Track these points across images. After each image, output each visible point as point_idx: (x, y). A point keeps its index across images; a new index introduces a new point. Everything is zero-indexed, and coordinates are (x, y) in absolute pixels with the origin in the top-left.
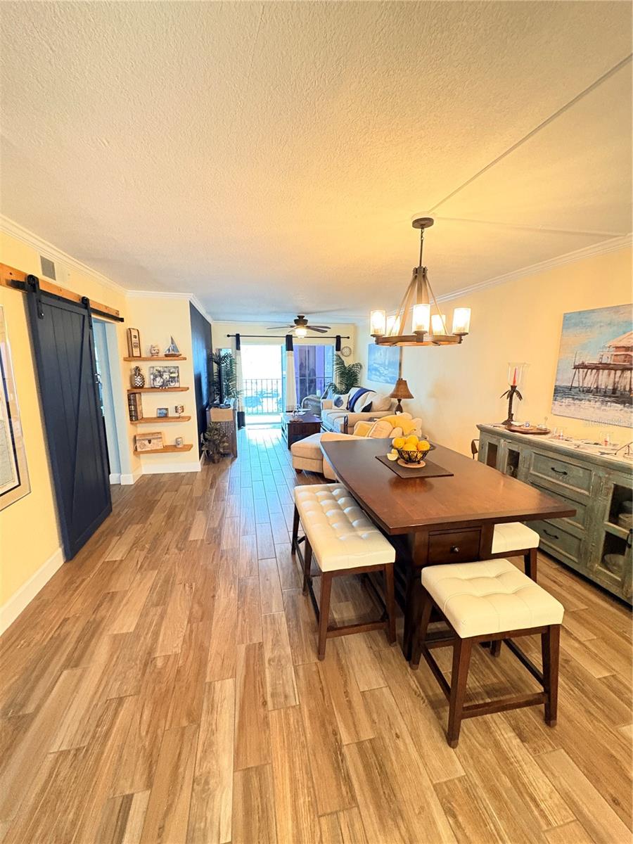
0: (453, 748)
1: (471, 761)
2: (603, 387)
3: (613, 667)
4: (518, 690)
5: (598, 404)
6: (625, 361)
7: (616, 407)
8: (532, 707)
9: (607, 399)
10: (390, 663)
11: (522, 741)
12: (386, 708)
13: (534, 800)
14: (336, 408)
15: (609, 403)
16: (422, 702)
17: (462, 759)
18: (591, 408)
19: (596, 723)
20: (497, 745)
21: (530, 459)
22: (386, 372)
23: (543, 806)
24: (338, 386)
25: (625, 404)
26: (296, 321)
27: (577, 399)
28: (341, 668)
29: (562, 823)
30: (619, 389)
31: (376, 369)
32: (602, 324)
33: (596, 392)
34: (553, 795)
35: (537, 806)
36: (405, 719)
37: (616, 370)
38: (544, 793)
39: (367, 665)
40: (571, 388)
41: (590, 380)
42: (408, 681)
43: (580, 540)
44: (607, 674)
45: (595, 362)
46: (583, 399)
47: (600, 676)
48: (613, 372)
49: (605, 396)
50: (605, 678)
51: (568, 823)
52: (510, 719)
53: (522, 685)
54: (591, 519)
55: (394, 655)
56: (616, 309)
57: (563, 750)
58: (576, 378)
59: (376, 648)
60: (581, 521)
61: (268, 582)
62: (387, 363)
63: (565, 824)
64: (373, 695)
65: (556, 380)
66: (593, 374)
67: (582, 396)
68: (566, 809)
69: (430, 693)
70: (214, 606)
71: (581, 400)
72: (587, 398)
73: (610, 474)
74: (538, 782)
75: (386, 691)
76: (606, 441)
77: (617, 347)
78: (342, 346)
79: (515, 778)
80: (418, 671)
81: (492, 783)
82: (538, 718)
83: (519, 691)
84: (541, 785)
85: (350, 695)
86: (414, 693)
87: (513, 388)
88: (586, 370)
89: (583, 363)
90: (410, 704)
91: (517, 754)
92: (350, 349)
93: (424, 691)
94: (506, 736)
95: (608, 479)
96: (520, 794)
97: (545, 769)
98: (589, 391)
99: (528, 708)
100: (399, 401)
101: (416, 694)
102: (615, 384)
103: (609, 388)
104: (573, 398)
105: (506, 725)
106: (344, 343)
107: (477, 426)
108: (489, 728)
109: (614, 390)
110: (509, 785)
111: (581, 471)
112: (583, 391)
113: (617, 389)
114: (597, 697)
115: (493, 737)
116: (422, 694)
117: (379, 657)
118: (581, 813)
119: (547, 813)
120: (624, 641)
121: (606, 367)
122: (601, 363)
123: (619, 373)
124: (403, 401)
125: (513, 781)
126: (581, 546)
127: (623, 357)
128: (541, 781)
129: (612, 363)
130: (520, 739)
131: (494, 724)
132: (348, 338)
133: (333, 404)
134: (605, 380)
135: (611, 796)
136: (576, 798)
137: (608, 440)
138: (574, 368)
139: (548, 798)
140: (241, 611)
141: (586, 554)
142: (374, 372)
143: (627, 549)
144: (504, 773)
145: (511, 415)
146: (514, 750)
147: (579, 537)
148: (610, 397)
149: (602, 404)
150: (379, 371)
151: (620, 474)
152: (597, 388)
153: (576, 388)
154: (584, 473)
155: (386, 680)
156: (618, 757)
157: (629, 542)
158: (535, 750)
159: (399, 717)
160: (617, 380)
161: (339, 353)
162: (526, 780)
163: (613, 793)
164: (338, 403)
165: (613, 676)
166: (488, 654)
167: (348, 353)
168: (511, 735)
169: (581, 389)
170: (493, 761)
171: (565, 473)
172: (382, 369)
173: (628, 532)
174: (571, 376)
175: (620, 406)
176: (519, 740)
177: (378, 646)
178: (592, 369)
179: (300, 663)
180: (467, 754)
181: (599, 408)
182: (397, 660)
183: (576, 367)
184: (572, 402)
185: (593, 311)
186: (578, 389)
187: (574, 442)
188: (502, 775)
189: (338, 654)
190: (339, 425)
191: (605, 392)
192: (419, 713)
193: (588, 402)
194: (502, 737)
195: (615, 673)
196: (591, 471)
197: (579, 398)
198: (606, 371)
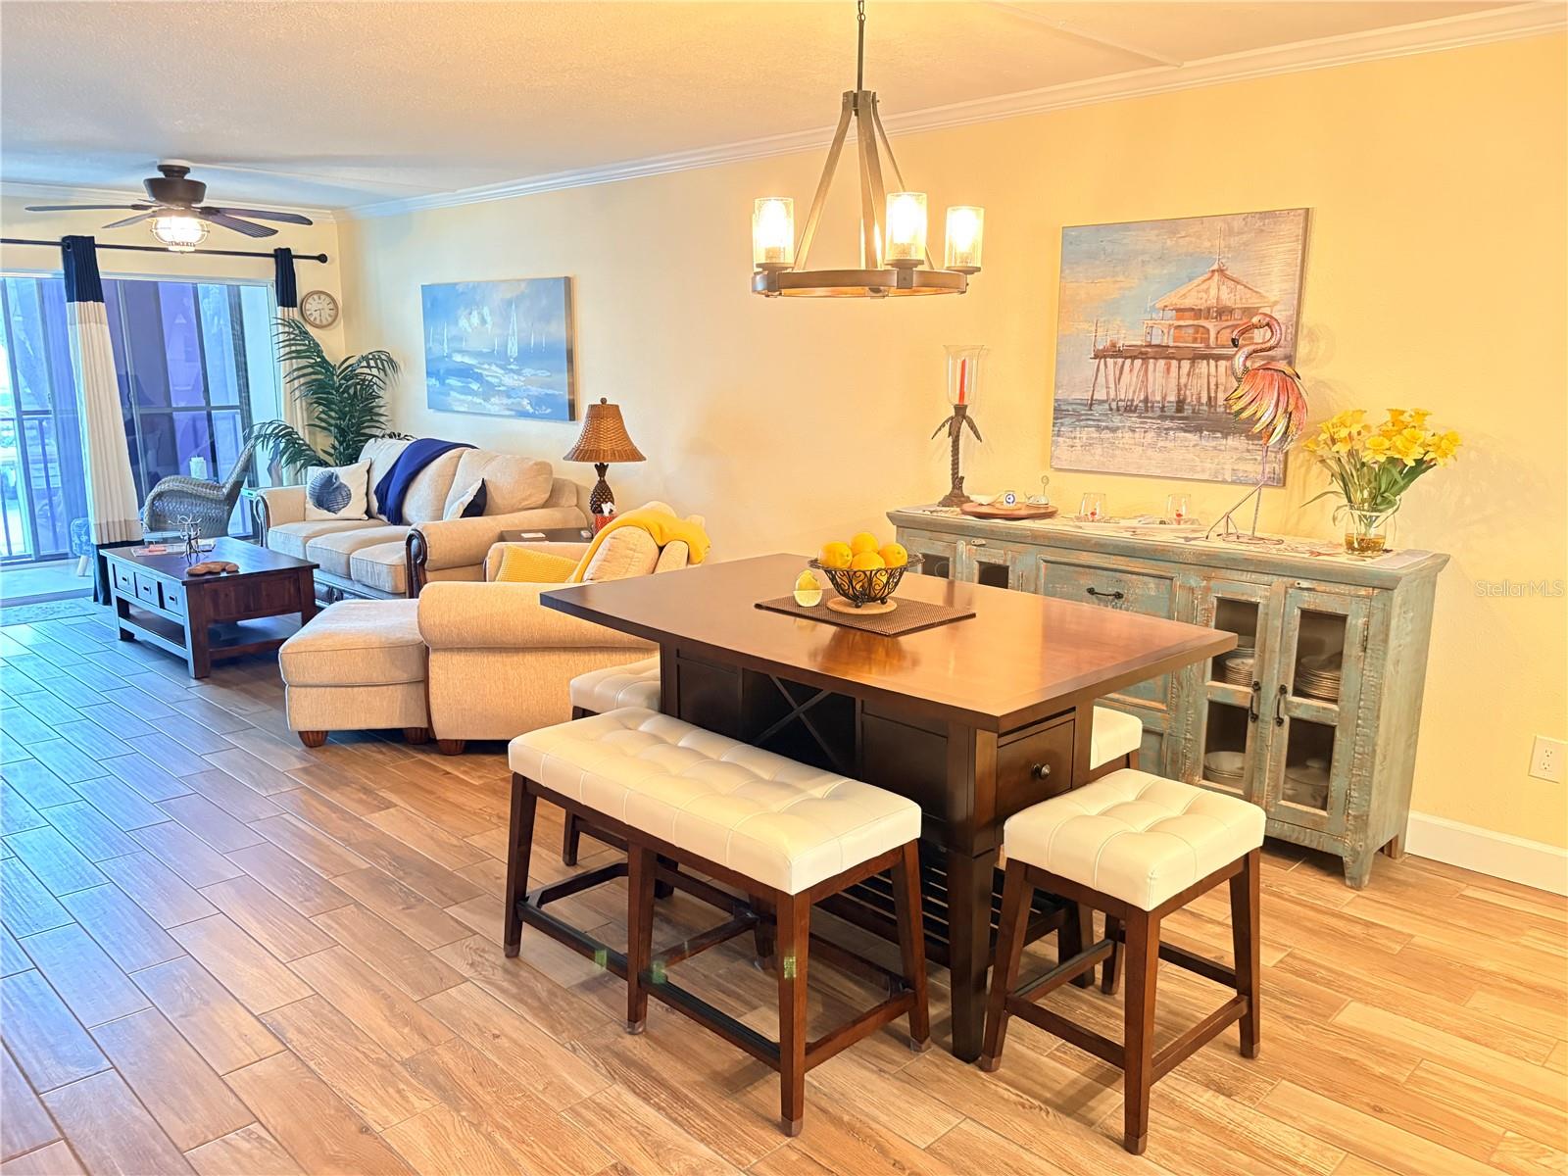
0: (1140, 1154)
1: (1177, 1158)
2: (1158, 398)
3: (1282, 941)
4: (1178, 1029)
5: (1151, 435)
6: (1195, 340)
7: (1186, 439)
8: (1209, 1043)
9: (1168, 424)
10: (940, 1080)
11: (1229, 1096)
12: (990, 1153)
13: (1287, 1160)
14: (325, 514)
15: (1171, 433)
16: (1044, 1114)
17: (1163, 1162)
18: (1135, 444)
19: (1304, 1027)
20: (1200, 1119)
21: (1037, 577)
22: (510, 380)
23: (1302, 1161)
24: (302, 433)
25: (1201, 432)
26: (154, 185)
27: (1107, 428)
28: (851, 1130)
29: (1334, 1167)
30: (1189, 400)
31: (465, 373)
32: (1146, 258)
33: (1140, 409)
34: (1306, 1142)
35: (1295, 1163)
36: (1034, 1151)
37: (1179, 360)
38: (1294, 1145)
39: (898, 1102)
40: (1091, 404)
41: (1129, 383)
42: (996, 1093)
43: (1161, 735)
44: (1281, 956)
45: (1139, 343)
46: (1118, 428)
47: (1274, 962)
48: (1174, 363)
49: (1163, 418)
50: (1281, 961)
51: (1341, 1163)
52: (1193, 1074)
53: (1179, 1020)
54: (1180, 684)
55: (937, 1066)
56: (1172, 226)
57: (1284, 1082)
58: (1101, 379)
59: (893, 1069)
60: (1161, 696)
61: (504, 1042)
62: (513, 350)
63: (1338, 1166)
64: (949, 1144)
65: (1057, 387)
66: (1135, 371)
67: (1117, 420)
68: (1329, 1149)
69: (1048, 1095)
70: (390, 1149)
71: (1114, 430)
72: (1128, 424)
73: (1208, 578)
74: (1279, 1135)
75: (967, 1126)
76: (1179, 515)
77: (1178, 310)
78: (303, 287)
79: (1248, 1147)
80: (1001, 1070)
81: (1224, 1170)
82: (1230, 1056)
83: (1181, 1031)
84: (1286, 1138)
85: (907, 1165)
86: (1020, 1108)
87: (960, 410)
88: (1120, 360)
89: (1114, 345)
90: (1028, 1127)
91: (1232, 1116)
92: (333, 300)
93: (1034, 1097)
94: (1201, 1100)
95: (1207, 589)
96: (1266, 1161)
97: (1278, 1115)
98: (1130, 409)
99: (1204, 1047)
100: (601, 469)
101: (1024, 1107)
102: (1179, 390)
103: (1168, 399)
104: (1098, 427)
105: (1195, 1086)
106: (306, 276)
107: (889, 515)
108: (1173, 1101)
109: (1180, 404)
110: (1246, 1159)
111: (1152, 583)
112: (1118, 410)
113: (1185, 399)
114: (1286, 993)
115: (1186, 1109)
116: (1037, 1103)
117: (911, 1079)
118: (1347, 1143)
119: (1311, 1165)
120: (1276, 900)
121: (1161, 352)
122: (1150, 346)
123: (1186, 364)
124: (614, 469)
125: (1251, 1154)
126: (1164, 747)
127: (1191, 331)
128: (1281, 1133)
129: (1171, 344)
130: (1223, 1094)
131: (1175, 1093)
132: (322, 258)
133: (310, 505)
134: (1162, 381)
135: (1368, 1105)
136: (1334, 1130)
137: (1183, 513)
138: (1096, 357)
139: (1302, 1148)
140: (487, 1127)
141: (1174, 762)
142: (452, 381)
143: (1250, 725)
144: (1230, 1149)
145: (957, 481)
146: (1226, 1113)
147: (1158, 729)
148: (1172, 418)
149: (1159, 435)
150: (479, 378)
151: (1229, 574)
152: (1146, 400)
153: (1102, 402)
154: (1158, 587)
155: (954, 1109)
156: (1352, 1056)
157: (1255, 711)
158: (1251, 1099)
159: (1027, 1156)
160: (1183, 381)
161: (294, 312)
162: (1263, 1142)
163: (1369, 1101)
164: (328, 496)
165: (1288, 955)
166: (1101, 997)
167: (326, 318)
168: (1208, 1096)
169: (1114, 405)
170: (1206, 1141)
171: (1119, 596)
172: (493, 373)
173: (1250, 690)
174: (1091, 373)
175: (1192, 438)
176: (1222, 1097)
177: (892, 1062)
178: (1133, 358)
179: (754, 1161)
180: (1167, 1152)
181: (1153, 446)
182: (950, 1070)
183: (1099, 355)
184: (1096, 435)
185: (1126, 226)
186: (1107, 406)
187: (1124, 523)
188: (1231, 1152)
189: (824, 1111)
190: (385, 569)
191: (1163, 409)
192: (1052, 1132)
193: (1130, 434)
194: (1198, 1104)
195: (1290, 950)
196: (1171, 579)
197: (1110, 425)
198: (1162, 362)
